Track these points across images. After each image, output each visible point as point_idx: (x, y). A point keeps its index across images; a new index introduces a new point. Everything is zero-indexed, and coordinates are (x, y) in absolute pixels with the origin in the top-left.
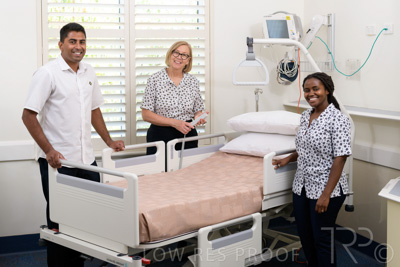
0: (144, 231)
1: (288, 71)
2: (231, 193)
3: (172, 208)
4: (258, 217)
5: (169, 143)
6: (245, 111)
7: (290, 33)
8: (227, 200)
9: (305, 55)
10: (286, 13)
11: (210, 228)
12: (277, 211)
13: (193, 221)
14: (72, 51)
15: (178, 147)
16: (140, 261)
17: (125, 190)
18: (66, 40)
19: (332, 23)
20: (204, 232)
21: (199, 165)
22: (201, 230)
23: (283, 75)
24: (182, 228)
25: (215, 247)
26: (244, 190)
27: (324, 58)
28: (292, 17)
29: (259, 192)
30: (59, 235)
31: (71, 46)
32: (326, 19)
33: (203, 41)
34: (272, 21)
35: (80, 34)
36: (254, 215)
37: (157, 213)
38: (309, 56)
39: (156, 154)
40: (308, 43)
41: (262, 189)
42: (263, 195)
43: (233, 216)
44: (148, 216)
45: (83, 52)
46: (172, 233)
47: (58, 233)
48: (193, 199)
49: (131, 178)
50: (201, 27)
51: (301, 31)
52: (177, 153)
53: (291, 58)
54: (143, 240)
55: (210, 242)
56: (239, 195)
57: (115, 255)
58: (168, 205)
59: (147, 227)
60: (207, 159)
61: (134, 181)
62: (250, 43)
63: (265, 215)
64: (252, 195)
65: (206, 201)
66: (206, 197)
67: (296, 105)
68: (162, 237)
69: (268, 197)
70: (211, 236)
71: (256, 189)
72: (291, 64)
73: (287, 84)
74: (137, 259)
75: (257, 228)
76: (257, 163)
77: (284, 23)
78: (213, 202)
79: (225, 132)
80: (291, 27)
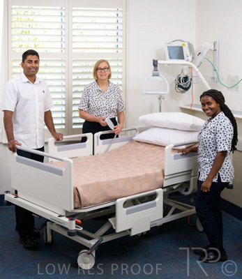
0: (77, 200)
1: (184, 84)
2: (141, 174)
3: (98, 183)
4: (160, 191)
5: (96, 134)
6: (152, 111)
7: (185, 56)
8: (137, 179)
9: (197, 73)
10: (182, 41)
11: (125, 199)
12: (175, 187)
13: (113, 194)
14: (30, 68)
15: (102, 137)
16: (74, 222)
17: (64, 170)
18: (26, 61)
19: (217, 48)
20: (121, 201)
21: (117, 151)
22: (118, 200)
23: (179, 86)
24: (104, 198)
25: (128, 213)
26: (150, 171)
27: (211, 74)
28: (186, 44)
29: (161, 174)
30: (18, 199)
31: (29, 65)
32: (213, 45)
33: (121, 60)
34: (171, 47)
35: (35, 56)
36: (157, 190)
37: (86, 187)
38: (200, 74)
39: (87, 142)
40: (198, 63)
41: (163, 171)
42: (164, 176)
43: (141, 190)
44: (80, 189)
45: (37, 69)
46: (97, 202)
47: (17, 197)
48: (112, 178)
49: (68, 162)
50: (120, 51)
51: (194, 54)
52: (101, 141)
53: (186, 74)
54: (77, 206)
55: (125, 209)
56: (146, 175)
57: (56, 216)
58: (94, 182)
59: (79, 197)
60: (123, 146)
61: (70, 164)
62: (155, 64)
63: (165, 190)
64: (156, 175)
65: (122, 179)
66: (122, 176)
67: (189, 108)
68: (90, 205)
69: (168, 177)
70: (126, 204)
71: (159, 171)
72: (186, 78)
73: (182, 92)
74: (72, 220)
75: (159, 200)
76: (160, 151)
77: (181, 49)
78: (127, 180)
79: (136, 127)
80: (186, 51)
